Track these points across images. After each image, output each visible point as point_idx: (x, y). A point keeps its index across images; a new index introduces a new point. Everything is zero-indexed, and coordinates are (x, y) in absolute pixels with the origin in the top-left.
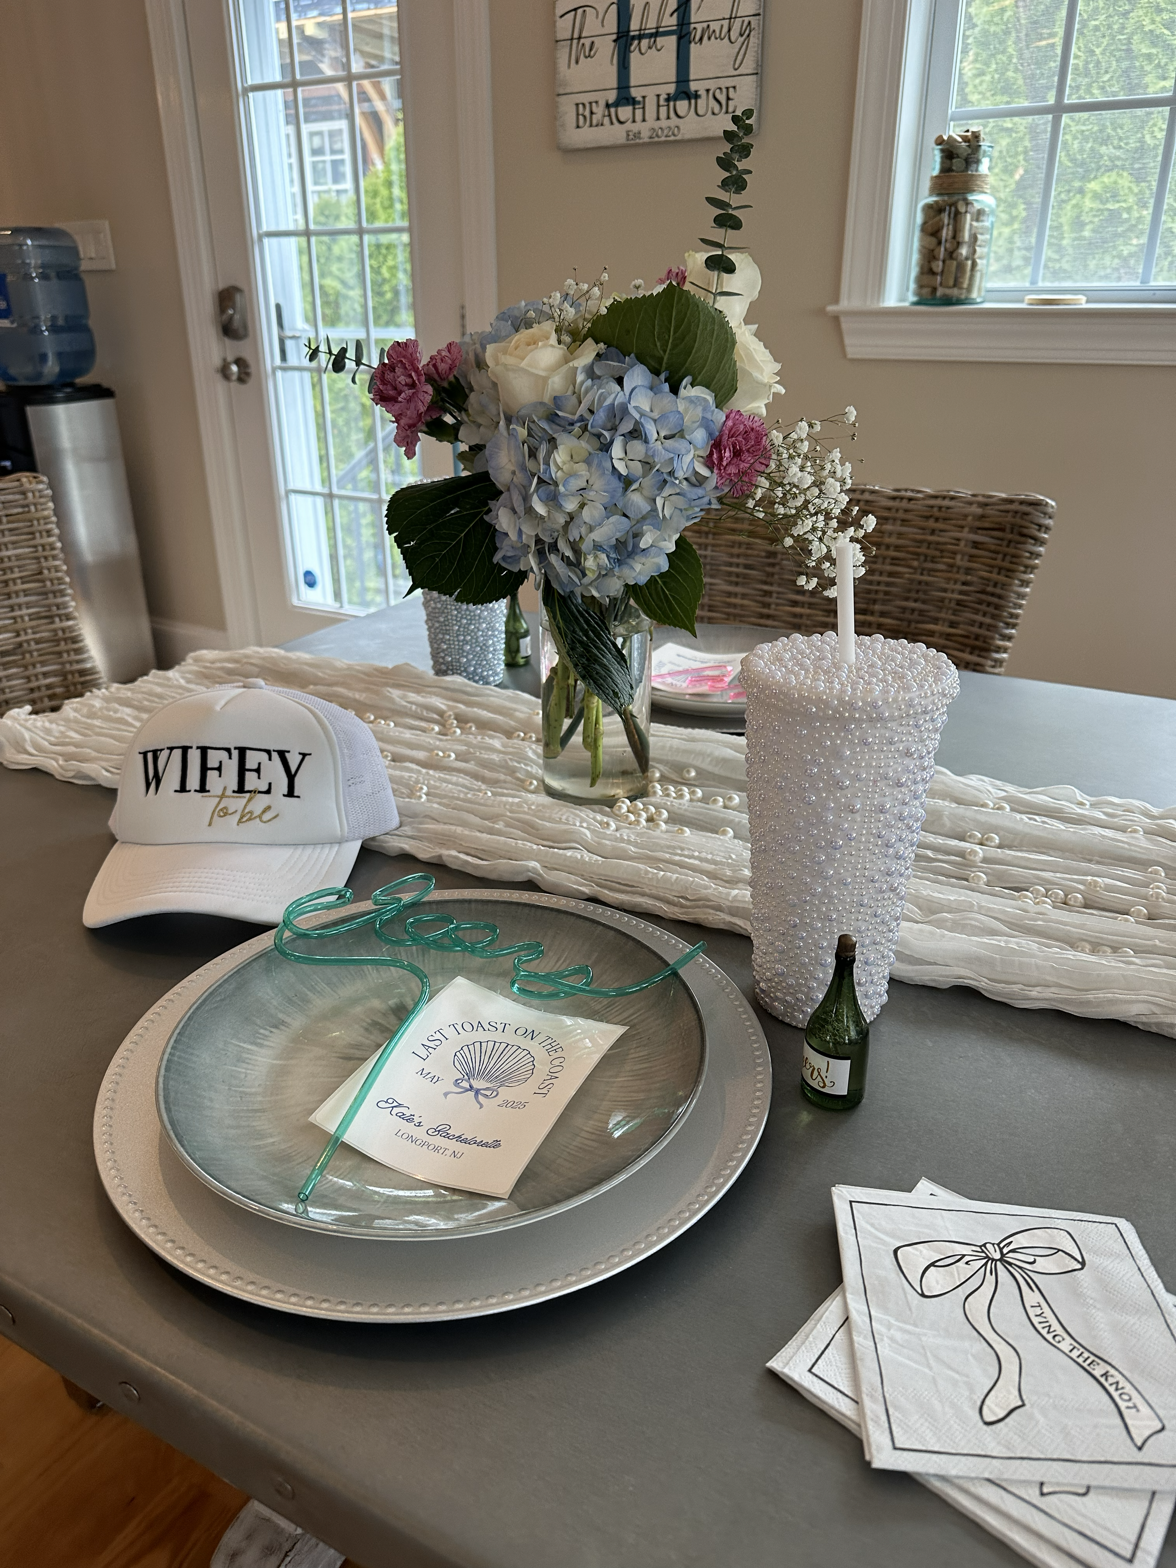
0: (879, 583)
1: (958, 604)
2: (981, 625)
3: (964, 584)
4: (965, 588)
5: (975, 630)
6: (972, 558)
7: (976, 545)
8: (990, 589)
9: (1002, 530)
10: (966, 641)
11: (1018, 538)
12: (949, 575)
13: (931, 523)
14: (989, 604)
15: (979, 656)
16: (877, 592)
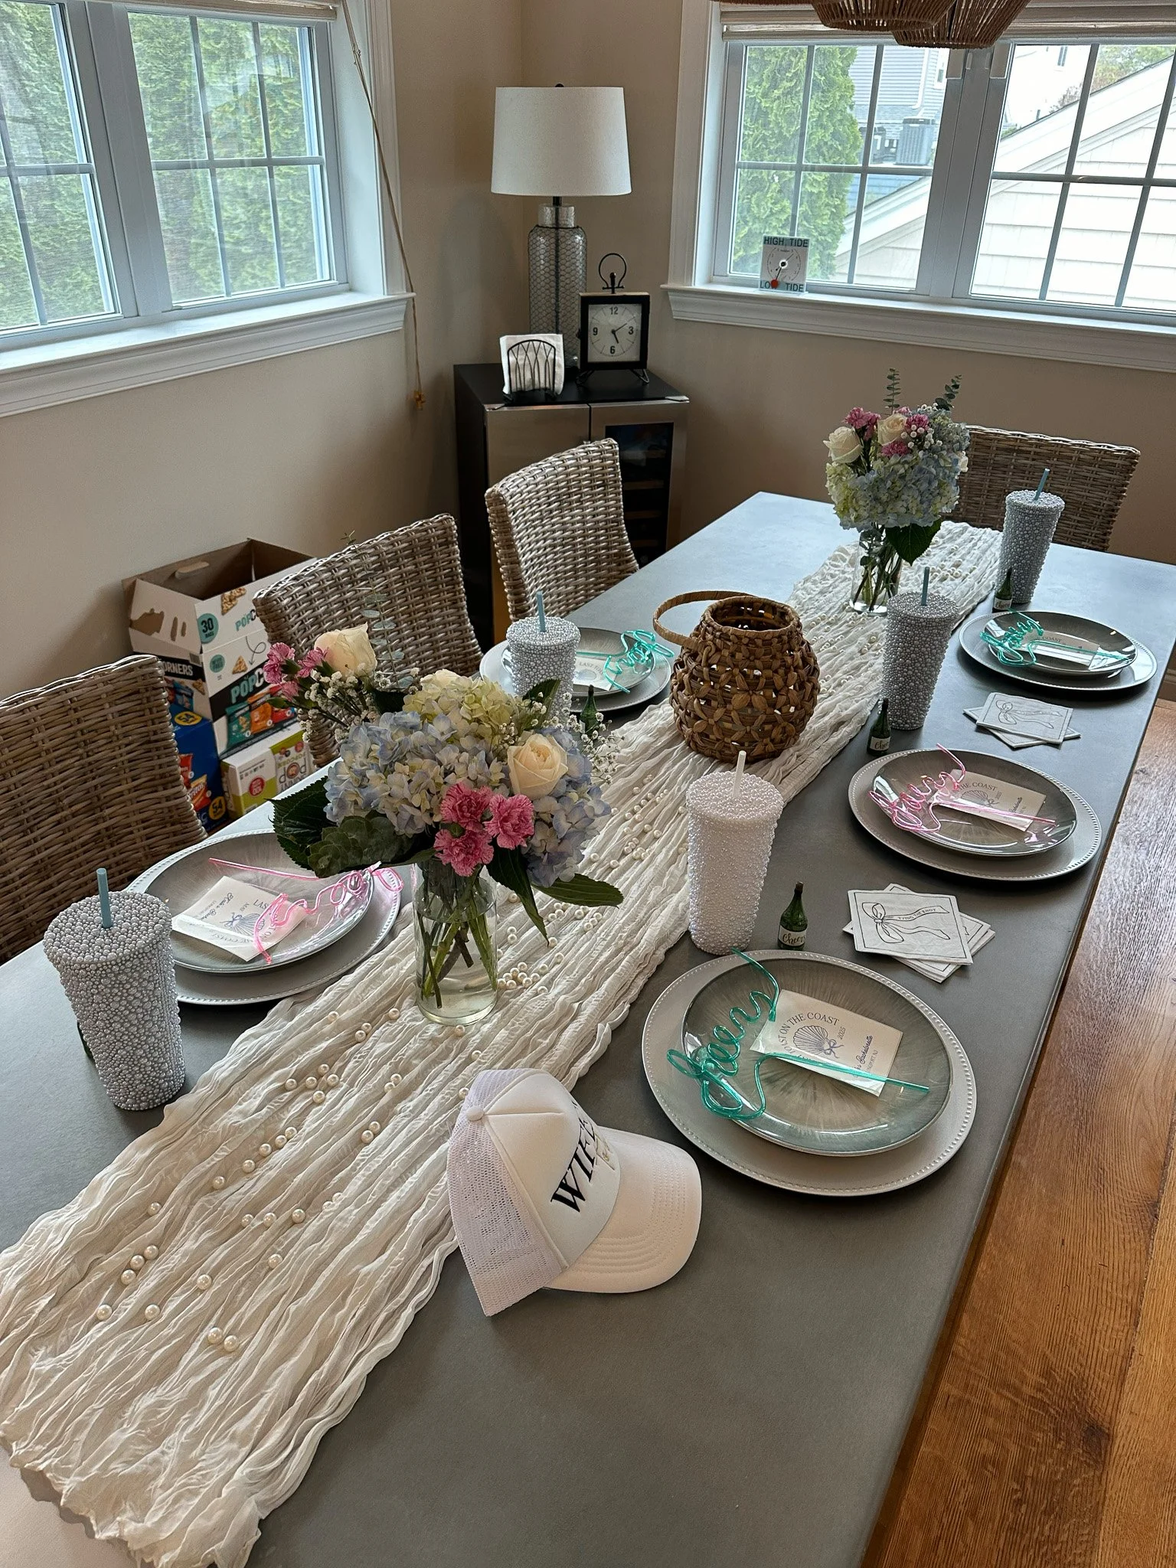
0: (55, 784)
1: (129, 762)
2: (161, 766)
3: (127, 745)
4: (129, 748)
5: (158, 771)
6: (124, 724)
7: (121, 713)
8: (153, 738)
9: (138, 692)
10: (156, 782)
11: (154, 692)
12: (113, 745)
13: (73, 715)
14: (157, 749)
15: (173, 787)
16: (57, 791)
